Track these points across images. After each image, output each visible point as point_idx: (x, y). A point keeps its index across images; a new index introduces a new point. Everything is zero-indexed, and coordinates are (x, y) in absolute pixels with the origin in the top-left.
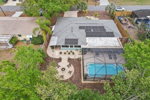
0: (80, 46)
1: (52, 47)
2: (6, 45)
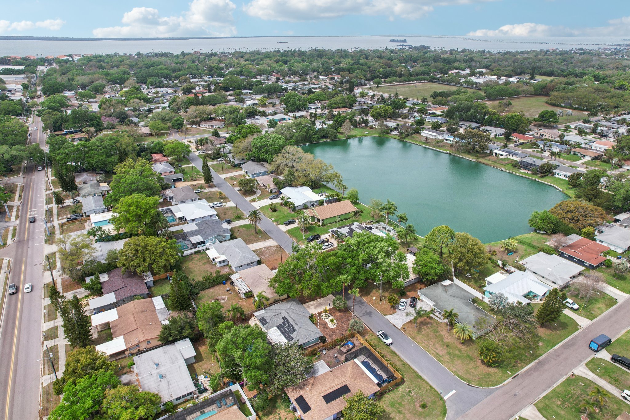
1: (255, 317)
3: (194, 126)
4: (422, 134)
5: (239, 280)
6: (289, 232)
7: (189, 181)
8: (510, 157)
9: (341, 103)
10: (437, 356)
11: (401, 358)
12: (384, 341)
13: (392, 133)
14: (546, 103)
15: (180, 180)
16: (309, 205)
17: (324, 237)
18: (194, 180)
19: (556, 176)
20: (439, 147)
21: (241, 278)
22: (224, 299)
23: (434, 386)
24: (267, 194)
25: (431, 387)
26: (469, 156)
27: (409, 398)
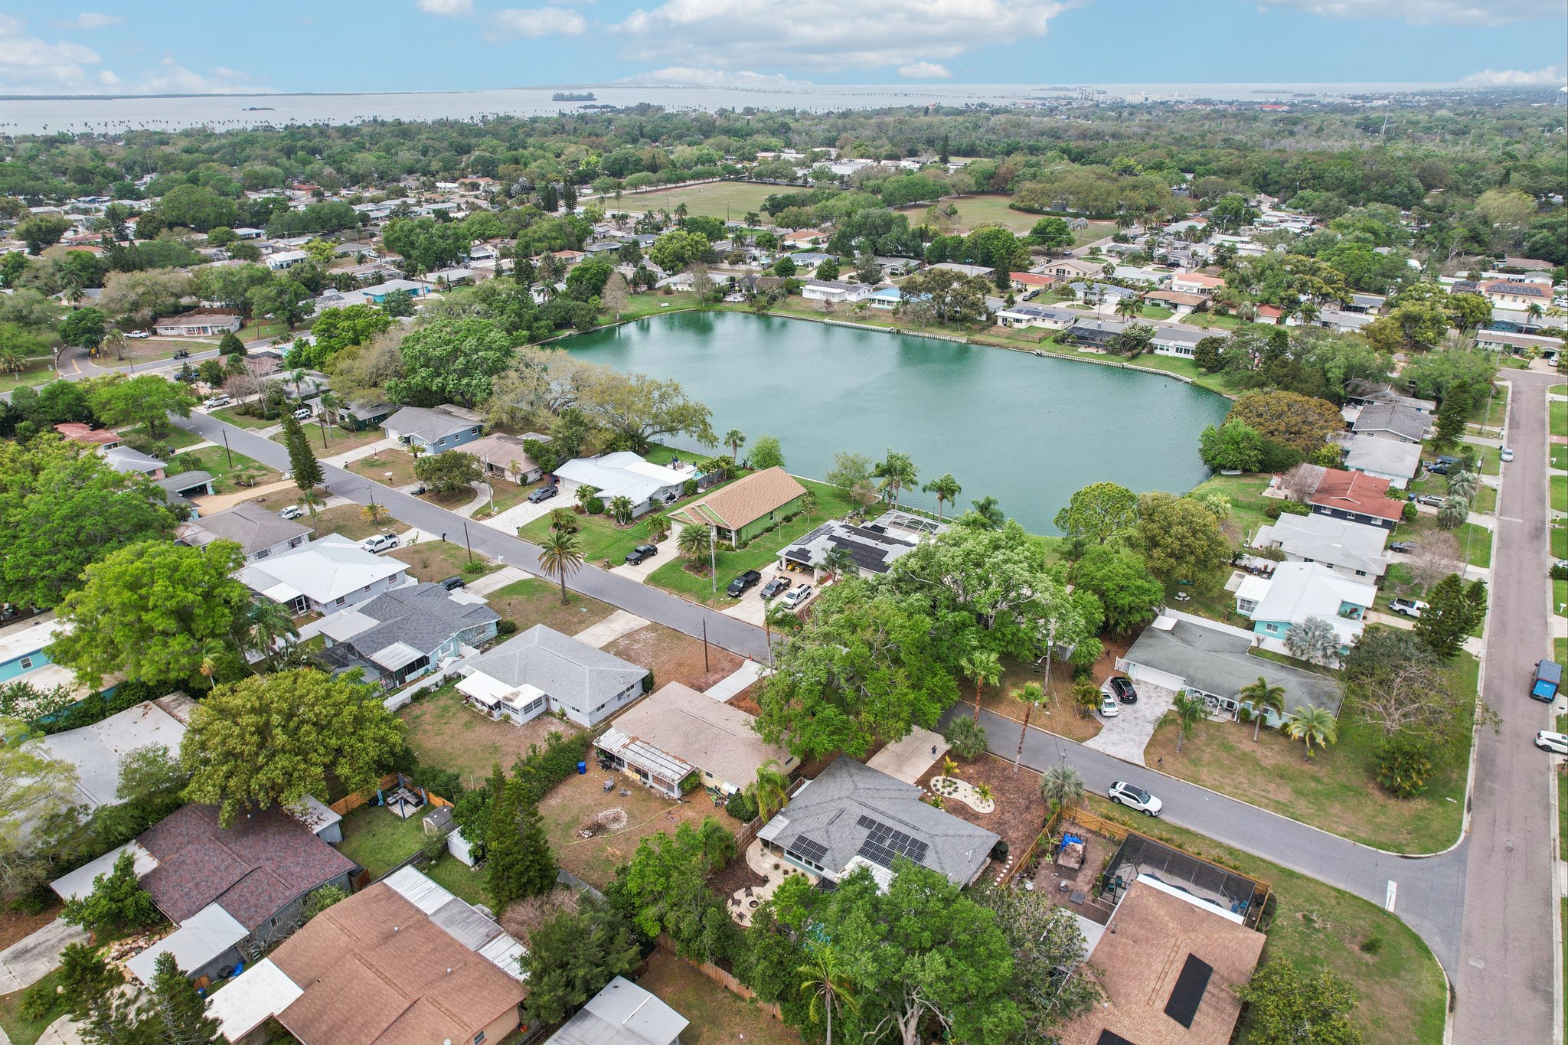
0: (821, 869)
1: (766, 843)
2: (670, 788)
3: (136, 334)
4: (805, 294)
5: (632, 746)
6: (654, 579)
7: (230, 490)
8: (1038, 323)
9: (555, 238)
10: (1279, 807)
11: (1212, 840)
12: (1142, 806)
13: (729, 299)
14: (1012, 207)
15: (201, 490)
16: (662, 498)
17: (770, 573)
18: (249, 486)
19: (1158, 352)
20: (863, 319)
21: (634, 740)
22: (616, 819)
23: (1342, 886)
24: (516, 491)
25: (1338, 891)
26: (946, 332)
27: (1321, 936)
